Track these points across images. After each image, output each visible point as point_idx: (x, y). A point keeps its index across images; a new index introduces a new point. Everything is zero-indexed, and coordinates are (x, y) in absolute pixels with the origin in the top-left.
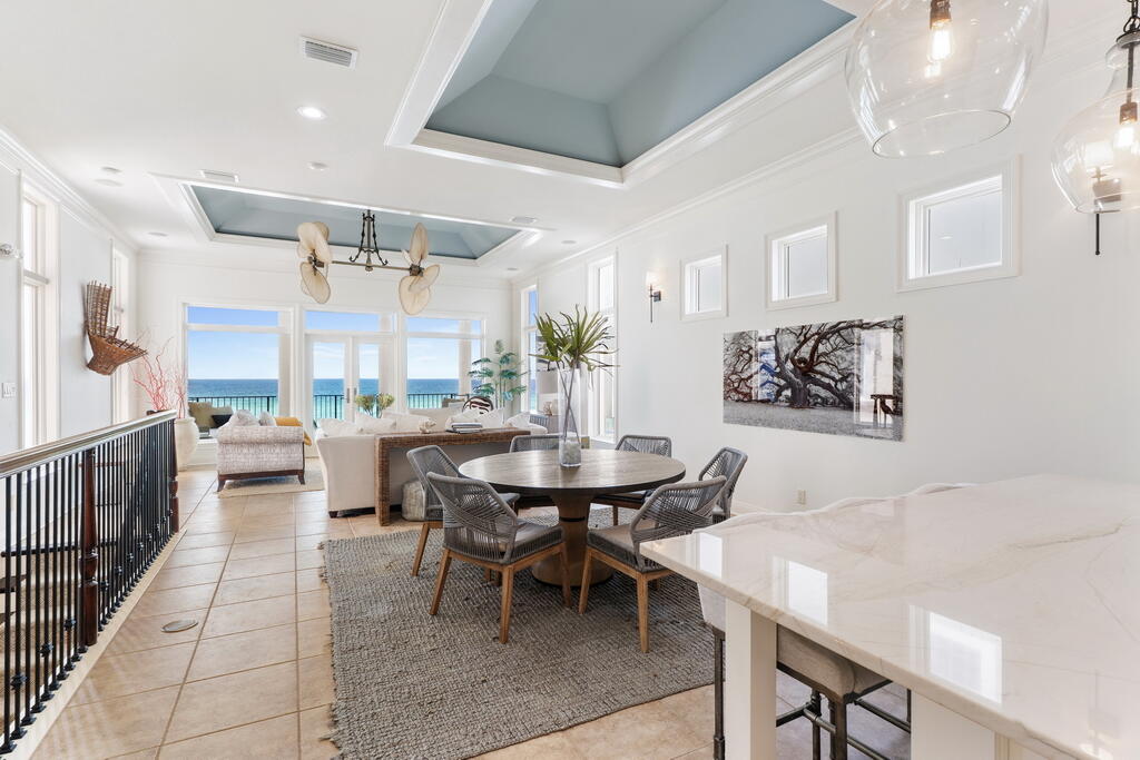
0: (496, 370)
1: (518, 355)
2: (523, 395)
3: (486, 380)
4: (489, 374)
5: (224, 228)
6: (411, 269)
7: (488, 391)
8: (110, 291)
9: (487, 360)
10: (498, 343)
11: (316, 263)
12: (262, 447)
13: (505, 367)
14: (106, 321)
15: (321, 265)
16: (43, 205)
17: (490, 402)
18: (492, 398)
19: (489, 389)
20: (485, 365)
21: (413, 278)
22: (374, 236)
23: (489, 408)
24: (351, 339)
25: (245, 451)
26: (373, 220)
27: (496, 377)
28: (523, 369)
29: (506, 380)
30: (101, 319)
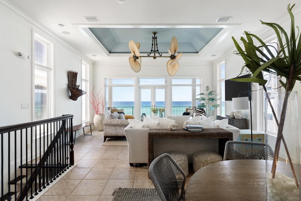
0: (206, 97)
1: (216, 92)
2: (218, 108)
3: (202, 102)
4: (204, 99)
5: (112, 51)
6: (171, 57)
7: (203, 106)
8: (77, 73)
9: (203, 94)
10: (207, 87)
11: (136, 58)
12: (118, 127)
13: (210, 96)
14: (76, 83)
15: (137, 58)
16: (50, 44)
17: (204, 111)
18: (205, 109)
19: (203, 105)
20: (202, 96)
21: (172, 60)
22: (157, 45)
23: (204, 113)
24: (153, 87)
25: (112, 128)
26: (156, 38)
27: (206, 101)
28: (218, 97)
29: (211, 102)
30: (74, 82)
